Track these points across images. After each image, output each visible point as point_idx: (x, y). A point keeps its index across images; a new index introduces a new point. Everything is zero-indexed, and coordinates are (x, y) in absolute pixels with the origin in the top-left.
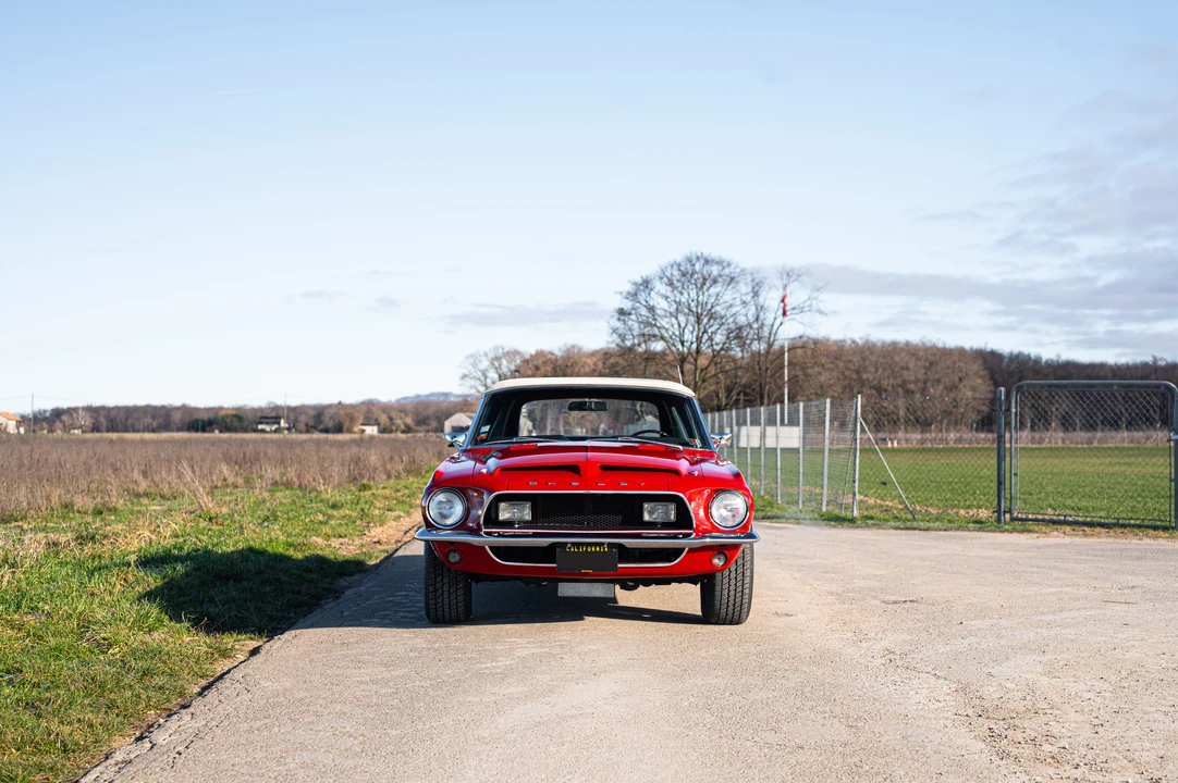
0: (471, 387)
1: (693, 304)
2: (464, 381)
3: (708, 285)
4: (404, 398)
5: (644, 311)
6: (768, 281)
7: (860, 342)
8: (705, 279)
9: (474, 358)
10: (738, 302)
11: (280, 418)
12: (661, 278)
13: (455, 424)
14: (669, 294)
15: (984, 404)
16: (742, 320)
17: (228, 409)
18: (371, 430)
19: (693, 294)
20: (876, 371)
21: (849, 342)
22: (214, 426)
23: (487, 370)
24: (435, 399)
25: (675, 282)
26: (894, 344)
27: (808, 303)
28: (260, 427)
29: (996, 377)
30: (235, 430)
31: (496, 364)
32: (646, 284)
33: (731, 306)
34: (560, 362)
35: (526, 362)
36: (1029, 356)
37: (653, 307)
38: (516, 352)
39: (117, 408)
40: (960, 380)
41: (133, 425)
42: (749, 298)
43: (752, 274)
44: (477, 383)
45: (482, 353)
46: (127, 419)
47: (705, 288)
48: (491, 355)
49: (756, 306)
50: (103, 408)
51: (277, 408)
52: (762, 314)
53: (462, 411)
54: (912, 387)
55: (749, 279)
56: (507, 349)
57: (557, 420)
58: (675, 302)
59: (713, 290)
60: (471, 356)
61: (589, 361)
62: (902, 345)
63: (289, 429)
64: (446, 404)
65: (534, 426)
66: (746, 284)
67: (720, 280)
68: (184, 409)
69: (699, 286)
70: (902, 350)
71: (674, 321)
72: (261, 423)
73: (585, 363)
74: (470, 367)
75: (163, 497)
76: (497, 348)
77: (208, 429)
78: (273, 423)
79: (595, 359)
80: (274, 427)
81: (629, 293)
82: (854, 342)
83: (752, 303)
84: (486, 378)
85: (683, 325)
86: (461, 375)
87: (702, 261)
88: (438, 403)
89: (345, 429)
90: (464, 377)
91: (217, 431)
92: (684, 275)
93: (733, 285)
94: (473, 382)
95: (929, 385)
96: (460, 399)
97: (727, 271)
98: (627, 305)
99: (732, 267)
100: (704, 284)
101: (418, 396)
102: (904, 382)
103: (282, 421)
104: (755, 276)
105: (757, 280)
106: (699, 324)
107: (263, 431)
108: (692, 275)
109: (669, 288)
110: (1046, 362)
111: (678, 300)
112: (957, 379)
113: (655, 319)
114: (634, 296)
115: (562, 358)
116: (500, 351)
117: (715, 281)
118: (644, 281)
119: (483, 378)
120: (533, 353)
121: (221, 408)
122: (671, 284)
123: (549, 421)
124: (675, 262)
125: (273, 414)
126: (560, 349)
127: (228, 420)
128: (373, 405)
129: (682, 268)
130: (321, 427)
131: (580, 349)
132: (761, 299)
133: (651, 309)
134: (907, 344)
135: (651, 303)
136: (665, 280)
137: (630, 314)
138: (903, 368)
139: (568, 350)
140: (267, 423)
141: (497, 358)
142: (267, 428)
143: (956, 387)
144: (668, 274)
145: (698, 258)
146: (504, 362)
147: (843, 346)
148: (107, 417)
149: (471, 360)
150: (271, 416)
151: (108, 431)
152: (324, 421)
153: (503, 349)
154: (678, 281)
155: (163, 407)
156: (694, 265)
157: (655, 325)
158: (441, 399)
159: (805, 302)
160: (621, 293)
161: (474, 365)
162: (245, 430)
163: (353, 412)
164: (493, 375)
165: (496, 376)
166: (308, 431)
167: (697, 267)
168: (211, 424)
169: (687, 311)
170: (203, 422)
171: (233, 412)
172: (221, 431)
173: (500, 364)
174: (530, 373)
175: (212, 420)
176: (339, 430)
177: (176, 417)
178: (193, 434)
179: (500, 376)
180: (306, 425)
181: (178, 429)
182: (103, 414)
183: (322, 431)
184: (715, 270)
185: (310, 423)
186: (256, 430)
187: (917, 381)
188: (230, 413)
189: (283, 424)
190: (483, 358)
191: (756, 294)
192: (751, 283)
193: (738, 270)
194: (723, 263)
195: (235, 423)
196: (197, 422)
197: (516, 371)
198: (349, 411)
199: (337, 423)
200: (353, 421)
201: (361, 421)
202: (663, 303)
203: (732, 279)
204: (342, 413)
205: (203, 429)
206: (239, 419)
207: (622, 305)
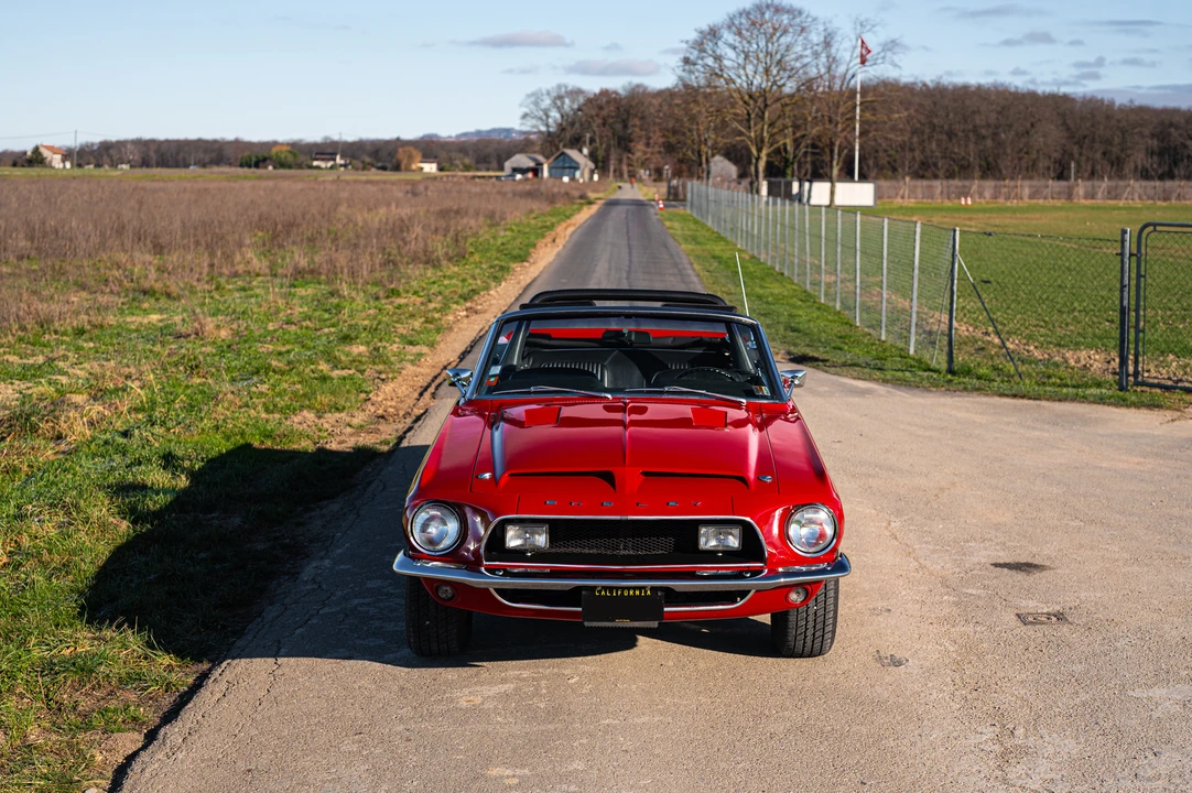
0: (533, 127)
1: (761, 55)
2: (524, 121)
3: (778, 35)
4: (465, 134)
5: (710, 61)
6: (840, 32)
7: (931, 85)
8: (775, 29)
9: (536, 97)
10: (808, 52)
11: (336, 154)
12: (729, 27)
13: (515, 166)
14: (737, 44)
15: (1056, 151)
16: (813, 72)
17: (282, 144)
18: (430, 168)
19: (762, 44)
20: (947, 116)
21: (920, 85)
22: (268, 162)
23: (549, 109)
24: (495, 136)
25: (744, 32)
26: (965, 88)
27: (882, 54)
28: (315, 163)
29: (1069, 122)
30: (290, 167)
31: (559, 103)
32: (713, 33)
33: (801, 56)
34: (624, 102)
35: (590, 101)
36: (1102, 101)
37: (721, 56)
38: (580, 92)
39: (167, 142)
40: (1032, 125)
41: (184, 159)
42: (819, 49)
43: (824, 23)
44: (539, 123)
45: (544, 92)
46: (178, 153)
47: (775, 38)
48: (554, 94)
49: (828, 57)
50: (153, 141)
51: (334, 144)
52: (834, 66)
53: (522, 151)
54: (983, 132)
55: (821, 28)
56: (570, 88)
57: (620, 161)
58: (743, 52)
59: (783, 40)
60: (532, 94)
61: (654, 101)
62: (973, 89)
63: (345, 166)
64: (508, 140)
65: (596, 167)
66: (818, 34)
67: (791, 30)
68: (237, 143)
69: (768, 36)
70: (973, 93)
71: (742, 72)
72: (317, 159)
73: (650, 104)
74: (532, 106)
76: (559, 87)
77: (261, 164)
78: (329, 160)
79: (660, 100)
80: (330, 164)
81: (696, 42)
82: (925, 85)
83: (824, 55)
84: (548, 116)
85: (751, 77)
86: (522, 114)
87: (772, 10)
88: (499, 142)
89: (403, 166)
90: (525, 116)
91: (270, 168)
92: (753, 24)
93: (804, 34)
94: (534, 122)
95: (1000, 130)
96: (522, 137)
97: (798, 20)
98: (694, 55)
99: (804, 16)
100: (774, 34)
101: (478, 133)
102: (975, 127)
103: (338, 157)
104: (828, 25)
105: (829, 30)
106: (767, 75)
107: (318, 167)
108: (761, 25)
109: (737, 38)
110: (1120, 106)
111: (746, 50)
112: (1029, 125)
113: (721, 70)
114: (699, 45)
115: (626, 97)
116: (563, 90)
117: (785, 32)
118: (711, 30)
119: (544, 117)
120: (597, 91)
121: (275, 143)
122: (739, 33)
123: (612, 162)
124: (744, 10)
125: (330, 150)
126: (625, 90)
127: (283, 156)
128: (433, 142)
129: (751, 17)
130: (380, 165)
131: (645, 88)
132: (833, 51)
133: (718, 58)
134: (979, 87)
135: (718, 52)
136: (734, 29)
137: (695, 64)
138: (974, 112)
139: (633, 89)
140: (323, 160)
141: (560, 97)
142: (323, 164)
143: (1028, 133)
144: (737, 22)
145: (768, 6)
146: (567, 101)
147: (913, 89)
148: (157, 151)
149: (533, 99)
150: (326, 150)
151: (157, 166)
152: (383, 156)
153: (566, 87)
154: (748, 30)
155: (215, 142)
156: (763, 14)
157: (722, 76)
158: (502, 137)
159: (879, 53)
160: (687, 42)
161: (536, 104)
162: (300, 167)
163: (411, 149)
164: (555, 114)
165: (558, 116)
166: (364, 169)
167: (767, 16)
168: (265, 160)
169: (755, 61)
170: (257, 157)
171: (289, 148)
172: (275, 168)
173: (563, 103)
174: (593, 113)
175: (266, 155)
176: (397, 168)
177: (228, 152)
178: (246, 169)
179: (562, 116)
180: (363, 162)
181: (230, 165)
182: (153, 147)
183: (379, 168)
184: (785, 19)
185: (368, 160)
186: (311, 167)
187: (989, 126)
188: (285, 148)
189: (339, 160)
190: (545, 97)
191: (827, 44)
192: (823, 34)
193: (809, 19)
194: (793, 12)
195: (290, 159)
196: (250, 158)
197: (579, 109)
198: (407, 148)
199: (394, 161)
200: (410, 157)
201: (419, 158)
202: (731, 54)
203: (803, 30)
204: (400, 150)
205: (257, 165)
206: (295, 155)
207: (688, 55)
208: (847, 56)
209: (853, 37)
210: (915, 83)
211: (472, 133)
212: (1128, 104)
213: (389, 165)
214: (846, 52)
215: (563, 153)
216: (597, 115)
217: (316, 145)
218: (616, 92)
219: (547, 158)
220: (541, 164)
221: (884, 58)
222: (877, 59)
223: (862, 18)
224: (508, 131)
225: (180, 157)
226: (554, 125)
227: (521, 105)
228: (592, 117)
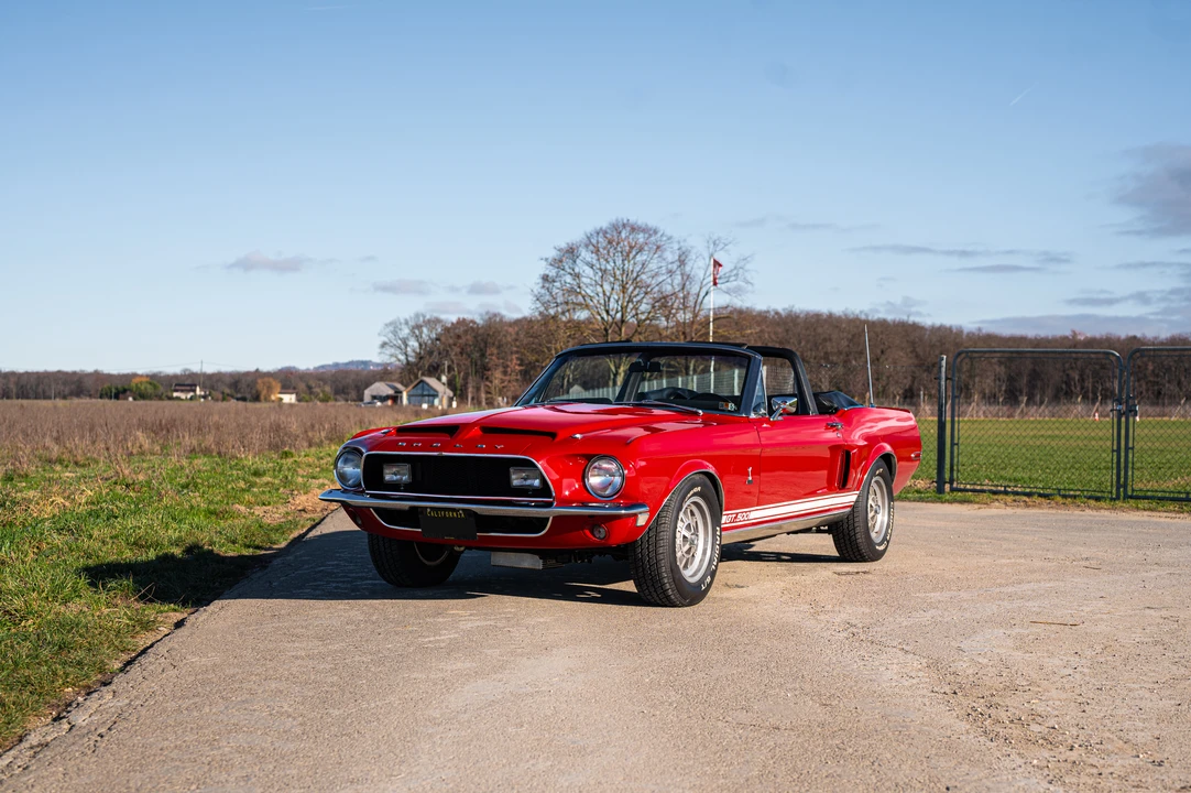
0: (392, 355)
1: (618, 273)
2: (384, 350)
3: (634, 253)
4: (323, 367)
5: (568, 279)
6: (694, 251)
7: (783, 313)
8: (632, 248)
9: (394, 326)
10: (664, 270)
11: (195, 386)
12: (587, 246)
13: (375, 394)
14: (594, 262)
15: (906, 378)
16: (668, 289)
17: (142, 376)
18: (289, 398)
19: (619, 262)
20: (800, 343)
21: (772, 313)
22: (128, 393)
23: (408, 339)
24: (353, 368)
25: (601, 250)
26: (818, 316)
27: (735, 272)
28: (175, 394)
29: (918, 350)
30: (150, 398)
31: (417, 332)
32: (571, 252)
33: (657, 274)
34: (481, 331)
35: (447, 330)
36: (950, 329)
37: (579, 274)
38: (438, 321)
39: (27, 374)
40: (882, 352)
41: (44, 392)
42: (675, 267)
43: (679, 242)
44: (398, 352)
45: (403, 321)
46: (38, 385)
47: (631, 256)
48: (412, 323)
49: (682, 274)
50: (13, 374)
51: (193, 375)
52: (687, 283)
53: (381, 379)
54: (835, 358)
55: (676, 246)
56: (428, 317)
57: (478, 389)
58: (601, 269)
59: (639, 258)
60: (391, 324)
61: (510, 330)
62: (824, 317)
63: (205, 397)
64: (366, 372)
65: (455, 395)
66: (673, 252)
67: (646, 248)
68: (97, 375)
69: (625, 254)
70: (825, 320)
71: (599, 289)
72: (177, 391)
73: (507, 331)
74: (391, 335)
75: (76, 463)
76: (417, 316)
77: (121, 396)
78: (189, 391)
79: (516, 329)
80: (190, 395)
81: (555, 259)
82: (777, 313)
83: (678, 272)
84: (406, 346)
85: (608, 294)
86: (381, 343)
87: (628, 229)
88: (357, 373)
89: (262, 397)
90: (384, 345)
91: (131, 399)
92: (610, 242)
93: (659, 253)
94: (393, 351)
95: (851, 357)
96: (380, 368)
97: (653, 239)
98: (552, 272)
99: (659, 235)
100: (631, 252)
101: (337, 365)
102: (826, 353)
103: (198, 389)
104: (682, 244)
105: (684, 249)
106: (624, 293)
107: (178, 398)
108: (618, 243)
109: (595, 256)
110: (968, 334)
111: (603, 268)
112: (879, 352)
113: (580, 287)
114: (557, 263)
115: (483, 327)
116: (421, 319)
117: (641, 250)
118: (570, 248)
119: (403, 347)
120: (455, 321)
121: (135, 375)
122: (597, 251)
123: (470, 390)
124: (601, 229)
125: (189, 382)
126: (481, 315)
127: (143, 388)
128: (292, 373)
129: (608, 235)
130: (239, 396)
131: (502, 317)
132: (688, 269)
133: (577, 276)
134: (830, 316)
135: (577, 270)
136: (591, 247)
137: (554, 281)
138: (825, 340)
139: (490, 318)
140: (182, 391)
141: (419, 327)
142: (183, 396)
143: (878, 360)
144: (594, 241)
145: (624, 226)
146: (425, 330)
147: (766, 317)
148: (17, 384)
149: (391, 328)
150: (187, 382)
151: (18, 398)
152: (244, 388)
153: (424, 317)
154: (604, 249)
155: (74, 373)
156: (620, 233)
157: (580, 293)
158: (360, 368)
159: (731, 271)
160: (546, 259)
161: (395, 333)
162: (160, 398)
163: (271, 380)
164: (414, 344)
165: (416, 344)
166: (223, 399)
167: (623, 235)
168: (125, 391)
169: (612, 279)
170: (117, 389)
171: (148, 379)
172: (135, 399)
173: (421, 333)
174: (451, 341)
175: (126, 387)
176: (257, 398)
177: (88, 383)
178: (106, 401)
179: (420, 345)
180: (223, 393)
181: (90, 396)
182: (12, 379)
183: (238, 399)
184: (641, 238)
185: (227, 391)
186: (171, 398)
187: (840, 353)
188: (144, 380)
189: (198, 391)
190: (403, 326)
191: (682, 262)
192: (678, 252)
193: (664, 238)
194: (650, 231)
195: (150, 389)
196: (110, 389)
197: (437, 339)
198: (266, 379)
199: (254, 392)
200: (270, 389)
201: (279, 390)
202: (589, 271)
203: (658, 247)
204: (259, 381)
205: (117, 397)
206: (155, 387)
207: (547, 272)
208: (701, 274)
209: (706, 256)
210: (768, 312)
211: (329, 365)
212: (977, 333)
213: (248, 396)
214: (700, 268)
215: (422, 381)
216: (455, 345)
217: (175, 376)
218: (472, 321)
219: (406, 386)
220: (401, 392)
221: (737, 275)
222: (730, 277)
223: (715, 237)
224: (365, 363)
225: (40, 390)
226: (413, 354)
227: (379, 334)
228: (450, 346)
